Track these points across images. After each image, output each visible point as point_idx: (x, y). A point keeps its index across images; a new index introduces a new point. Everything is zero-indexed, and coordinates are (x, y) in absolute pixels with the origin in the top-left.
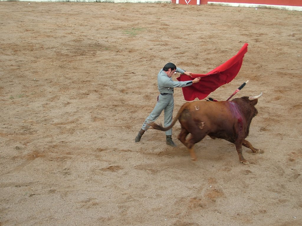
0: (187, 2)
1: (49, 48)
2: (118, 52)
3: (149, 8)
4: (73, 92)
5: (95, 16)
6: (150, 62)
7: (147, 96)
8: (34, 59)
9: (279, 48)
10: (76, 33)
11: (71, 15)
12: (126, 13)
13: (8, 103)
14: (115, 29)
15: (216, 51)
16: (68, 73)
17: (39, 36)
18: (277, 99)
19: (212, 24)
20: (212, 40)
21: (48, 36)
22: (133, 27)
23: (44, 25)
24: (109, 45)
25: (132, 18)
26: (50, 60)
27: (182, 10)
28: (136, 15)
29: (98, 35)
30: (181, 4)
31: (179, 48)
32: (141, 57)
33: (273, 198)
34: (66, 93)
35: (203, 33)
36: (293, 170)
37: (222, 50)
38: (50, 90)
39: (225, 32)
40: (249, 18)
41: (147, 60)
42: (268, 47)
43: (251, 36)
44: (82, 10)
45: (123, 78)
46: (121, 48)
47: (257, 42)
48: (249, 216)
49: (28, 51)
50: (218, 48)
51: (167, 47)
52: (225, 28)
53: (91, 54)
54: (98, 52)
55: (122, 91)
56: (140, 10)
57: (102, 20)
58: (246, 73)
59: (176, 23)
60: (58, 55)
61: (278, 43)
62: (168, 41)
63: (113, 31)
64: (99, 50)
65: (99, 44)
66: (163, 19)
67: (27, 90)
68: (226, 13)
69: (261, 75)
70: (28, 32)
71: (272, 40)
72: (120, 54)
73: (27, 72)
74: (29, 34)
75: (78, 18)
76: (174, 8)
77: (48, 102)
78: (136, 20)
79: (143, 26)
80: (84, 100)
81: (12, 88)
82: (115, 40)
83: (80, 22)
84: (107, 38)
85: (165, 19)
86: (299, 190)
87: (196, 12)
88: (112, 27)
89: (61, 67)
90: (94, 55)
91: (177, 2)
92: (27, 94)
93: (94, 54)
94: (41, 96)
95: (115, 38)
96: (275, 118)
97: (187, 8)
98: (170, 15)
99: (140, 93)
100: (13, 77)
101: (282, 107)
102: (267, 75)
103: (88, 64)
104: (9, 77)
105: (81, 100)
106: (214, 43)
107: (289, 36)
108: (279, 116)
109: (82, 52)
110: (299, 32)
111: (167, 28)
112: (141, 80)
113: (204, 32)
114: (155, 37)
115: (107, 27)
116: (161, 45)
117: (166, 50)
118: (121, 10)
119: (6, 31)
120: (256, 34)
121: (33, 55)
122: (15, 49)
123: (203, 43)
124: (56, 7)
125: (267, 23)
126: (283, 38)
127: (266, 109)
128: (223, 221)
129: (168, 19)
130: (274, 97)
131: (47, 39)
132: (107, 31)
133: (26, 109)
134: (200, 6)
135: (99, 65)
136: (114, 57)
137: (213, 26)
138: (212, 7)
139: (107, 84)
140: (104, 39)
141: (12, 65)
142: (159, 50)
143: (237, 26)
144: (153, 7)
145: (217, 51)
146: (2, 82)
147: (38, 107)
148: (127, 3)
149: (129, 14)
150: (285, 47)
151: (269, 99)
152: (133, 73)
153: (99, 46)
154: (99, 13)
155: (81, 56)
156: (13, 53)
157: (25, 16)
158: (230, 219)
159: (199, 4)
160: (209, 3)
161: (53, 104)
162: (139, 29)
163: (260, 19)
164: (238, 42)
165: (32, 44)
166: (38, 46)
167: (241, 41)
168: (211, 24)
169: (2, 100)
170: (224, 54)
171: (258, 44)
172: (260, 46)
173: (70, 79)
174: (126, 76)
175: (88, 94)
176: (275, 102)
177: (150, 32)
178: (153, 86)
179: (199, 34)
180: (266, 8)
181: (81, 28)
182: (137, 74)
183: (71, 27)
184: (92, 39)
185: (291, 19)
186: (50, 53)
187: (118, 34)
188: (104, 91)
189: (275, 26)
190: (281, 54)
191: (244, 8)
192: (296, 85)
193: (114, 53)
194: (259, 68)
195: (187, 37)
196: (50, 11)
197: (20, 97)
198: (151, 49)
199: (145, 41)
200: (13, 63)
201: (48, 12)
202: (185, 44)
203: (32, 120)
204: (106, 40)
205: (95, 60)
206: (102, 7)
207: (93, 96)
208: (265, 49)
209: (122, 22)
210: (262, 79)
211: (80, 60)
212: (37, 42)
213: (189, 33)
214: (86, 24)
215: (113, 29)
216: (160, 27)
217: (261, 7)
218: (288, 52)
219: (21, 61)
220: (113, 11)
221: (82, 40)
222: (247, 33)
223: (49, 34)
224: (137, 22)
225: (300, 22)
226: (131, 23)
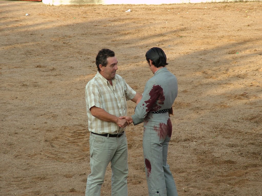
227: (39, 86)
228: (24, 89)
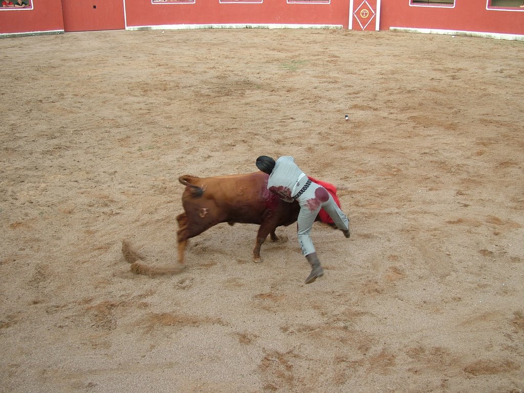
0: (362, 28)
1: (186, 87)
2: (272, 91)
3: (314, 35)
4: (215, 143)
5: (243, 46)
6: (314, 104)
7: (310, 149)
8: (167, 101)
9: (482, 88)
10: (220, 67)
11: (214, 44)
12: (284, 41)
13: (135, 155)
14: (269, 62)
15: (400, 90)
16: (209, 118)
17: (174, 71)
18: (480, 154)
19: (396, 56)
20: (396, 76)
21: (186, 72)
22: (292, 60)
23: (181, 58)
24: (262, 82)
25: (291, 48)
26: (187, 102)
27: (357, 38)
28: (296, 45)
29: (248, 70)
30: (355, 30)
31: (352, 87)
32: (302, 98)
33: (470, 282)
34: (206, 144)
35: (383, 68)
36: (497, 247)
37: (408, 89)
38: (187, 139)
39: (412, 66)
40: (444, 48)
41: (310, 102)
42: (468, 86)
43: (446, 71)
44: (227, 38)
45: (280, 125)
46: (277, 86)
47: (453, 79)
48: (439, 304)
49: (160, 91)
50: (403, 86)
51: (336, 86)
52: (412, 61)
53: (238, 95)
54: (248, 92)
55: (278, 142)
56: (302, 38)
57: (253, 51)
58: (440, 120)
59: (348, 54)
60: (197, 95)
61: (481, 81)
62: (338, 78)
63: (267, 65)
64: (249, 89)
65: (248, 81)
66: (331, 48)
67: (159, 140)
68: (414, 41)
69: (458, 123)
70: (161, 67)
71: (473, 76)
72: (276, 94)
73: (159, 117)
74: (162, 69)
75: (223, 48)
76: (346, 35)
77: (184, 155)
78: (296, 50)
79: (306, 58)
80: (229, 153)
81: (141, 138)
82: (270, 76)
83: (226, 54)
84: (259, 73)
85: (334, 49)
86: (504, 272)
87: (375, 40)
88: (266, 59)
89: (200, 110)
90: (242, 95)
91: (350, 27)
92: (158, 145)
93: (242, 93)
94: (175, 147)
95: (269, 74)
96: (476, 178)
97: (363, 35)
98: (341, 44)
99: (301, 145)
100: (141, 123)
101: (486, 165)
102: (467, 122)
103: (235, 106)
104: (137, 124)
105: (225, 153)
106: (398, 80)
107: (496, 72)
108: (482, 176)
109: (227, 91)
110: (508, 68)
111: (337, 61)
112: (302, 127)
113: (385, 66)
114: (321, 72)
115: (260, 59)
116: (329, 83)
117: (334, 89)
118: (277, 38)
119: (135, 67)
120: (453, 69)
121: (166, 95)
122: (145, 89)
123: (383, 80)
124: (196, 36)
125: (466, 55)
126: (488, 74)
127: (464, 167)
128: (405, 310)
129: (338, 49)
130: (475, 151)
131: (184, 75)
132: (260, 65)
133: (157, 163)
134: (379, 33)
135: (248, 108)
136: (268, 97)
137: (397, 58)
138: (396, 33)
139: (259, 132)
140: (256, 75)
141: (141, 109)
142: (326, 89)
143: (428, 59)
144: (319, 33)
145: (402, 90)
146: (129, 129)
147: (172, 161)
148: (285, 28)
149: (288, 43)
150: (490, 87)
151: (469, 153)
152: (292, 118)
153: (248, 84)
154: (249, 42)
155: (226, 97)
156: (142, 93)
157: (158, 47)
158: (414, 308)
159: (378, 30)
160: (391, 28)
161: (189, 157)
162: (300, 62)
163: (458, 50)
164: (429, 79)
165: (165, 82)
166: (172, 84)
167: (433, 79)
168: (394, 56)
169: (129, 152)
170: (410, 95)
171: (455, 82)
172: (457, 85)
173: (211, 126)
174: (282, 122)
175: (234, 146)
176: (477, 158)
177: (314, 65)
178: (317, 136)
179: (378, 68)
180: (466, 35)
181: (226, 61)
182: (297, 119)
183: (214, 59)
184: (240, 74)
185: (498, 50)
186: (187, 93)
187: (273, 69)
188: (255, 142)
189: (477, 59)
190: (485, 95)
191: (437, 35)
192: (504, 136)
193: (269, 93)
194: (456, 112)
195: (362, 72)
196: (188, 40)
197: (150, 149)
198: (315, 88)
199: (308, 77)
200: (142, 106)
201: (186, 41)
202: (359, 81)
203: (164, 178)
204: (258, 76)
205: (244, 101)
206: (253, 34)
207: (240, 148)
208: (464, 88)
209: (278, 53)
210: (459, 127)
211: (224, 102)
212: (172, 80)
213: (364, 67)
214: (233, 56)
215: (267, 62)
216: (328, 59)
217: (459, 34)
218: (494, 93)
219: (151, 103)
220: (267, 39)
221: (228, 76)
222: (441, 68)
223: (186, 70)
224: (297, 53)
225: (510, 54)
226: (289, 54)
227: (125, 65)
228: (118, 66)
